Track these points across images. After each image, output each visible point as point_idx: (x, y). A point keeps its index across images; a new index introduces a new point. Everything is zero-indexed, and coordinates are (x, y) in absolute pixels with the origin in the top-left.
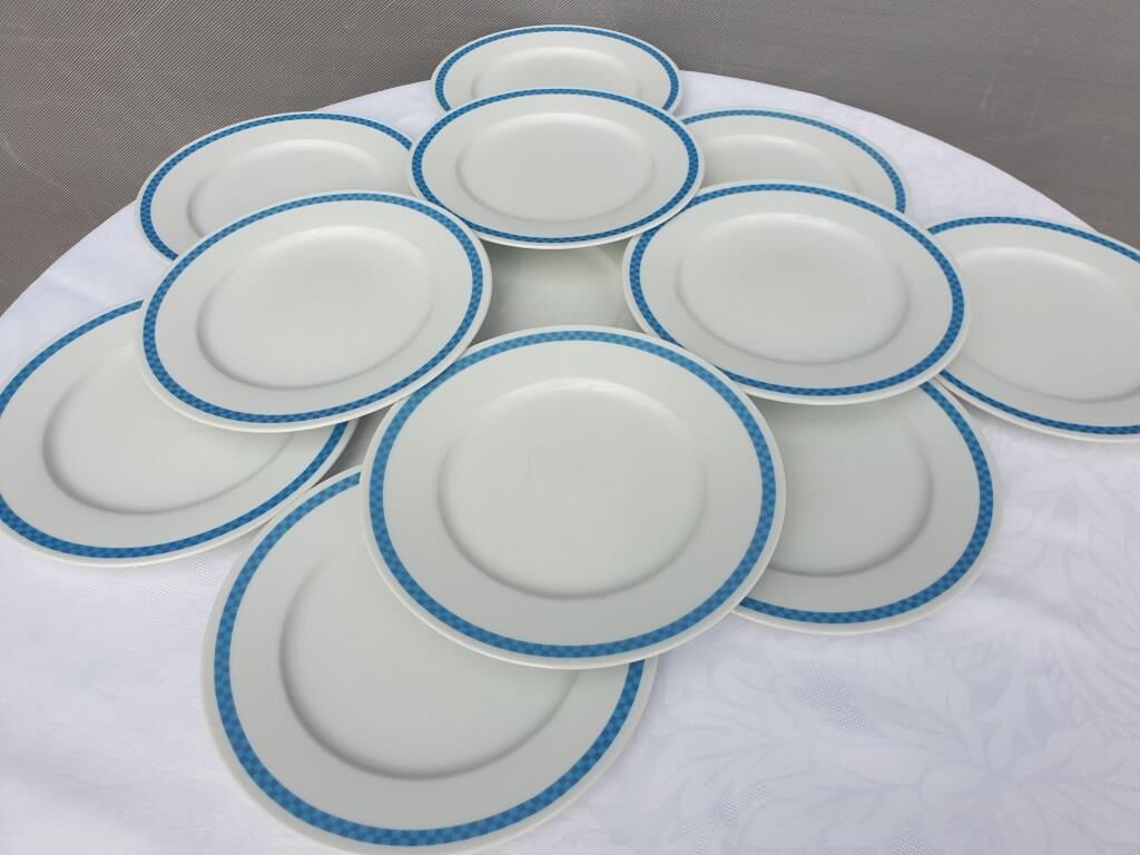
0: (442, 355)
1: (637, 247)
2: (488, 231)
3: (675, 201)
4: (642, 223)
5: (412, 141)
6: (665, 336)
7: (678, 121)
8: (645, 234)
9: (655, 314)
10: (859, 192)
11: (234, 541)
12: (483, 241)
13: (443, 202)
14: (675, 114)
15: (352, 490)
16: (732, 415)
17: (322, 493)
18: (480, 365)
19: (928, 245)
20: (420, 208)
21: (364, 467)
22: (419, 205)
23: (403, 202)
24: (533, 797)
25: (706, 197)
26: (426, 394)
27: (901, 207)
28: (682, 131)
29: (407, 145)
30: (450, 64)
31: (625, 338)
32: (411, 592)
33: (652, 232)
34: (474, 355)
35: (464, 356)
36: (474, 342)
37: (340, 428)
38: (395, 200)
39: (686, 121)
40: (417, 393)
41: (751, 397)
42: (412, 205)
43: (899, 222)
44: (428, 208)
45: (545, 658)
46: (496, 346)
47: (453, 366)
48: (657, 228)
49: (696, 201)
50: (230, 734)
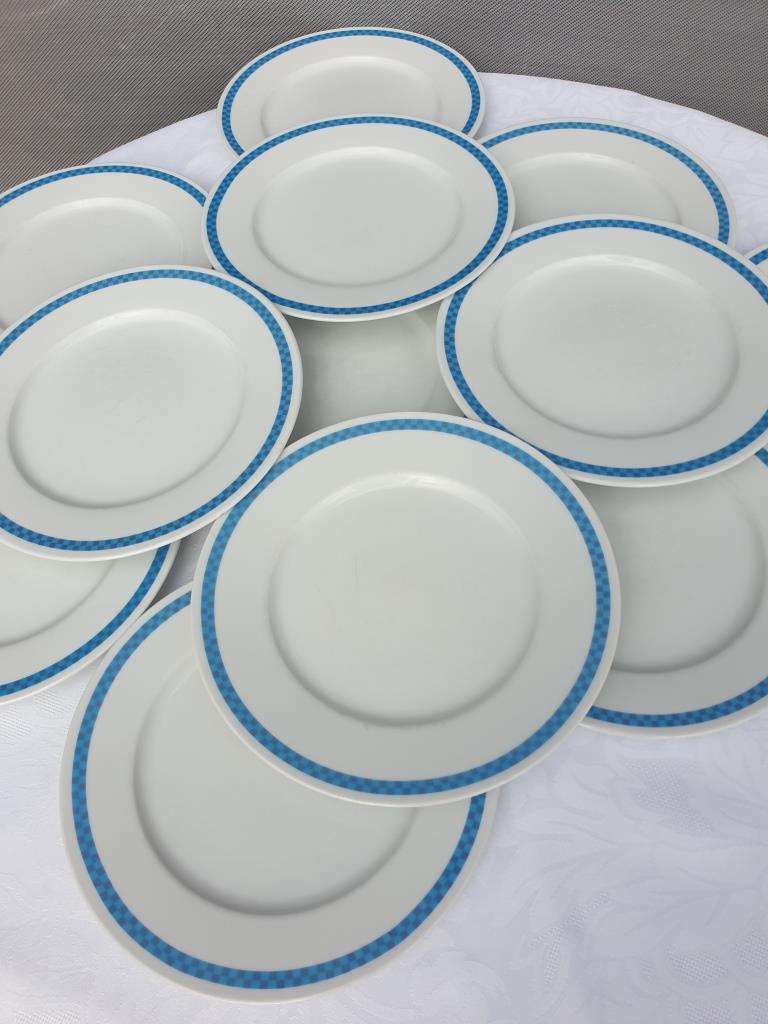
0: (259, 460)
1: (450, 309)
2: (292, 305)
3: (486, 250)
4: (453, 280)
5: (205, 193)
6: (487, 419)
7: (478, 145)
8: (457, 293)
9: (475, 392)
10: (680, 222)
11: (76, 675)
12: (288, 318)
13: (243, 272)
14: (476, 138)
15: (184, 611)
16: (560, 507)
17: (156, 618)
18: (299, 466)
19: (749, 276)
20: (219, 283)
21: (194, 586)
22: (219, 279)
23: (202, 278)
24: (389, 930)
25: (519, 242)
26: (247, 505)
27: (724, 236)
28: (484, 156)
29: (201, 199)
30: (235, 89)
31: (445, 425)
32: (253, 733)
33: (464, 290)
34: (291, 457)
35: (282, 458)
36: (291, 441)
37: (162, 553)
38: (193, 276)
39: (487, 145)
40: (237, 505)
41: (578, 483)
42: (211, 280)
43: (724, 257)
44: (228, 283)
45: (390, 796)
46: (313, 445)
47: (271, 471)
48: (470, 285)
49: (508, 247)
50: (97, 883)
